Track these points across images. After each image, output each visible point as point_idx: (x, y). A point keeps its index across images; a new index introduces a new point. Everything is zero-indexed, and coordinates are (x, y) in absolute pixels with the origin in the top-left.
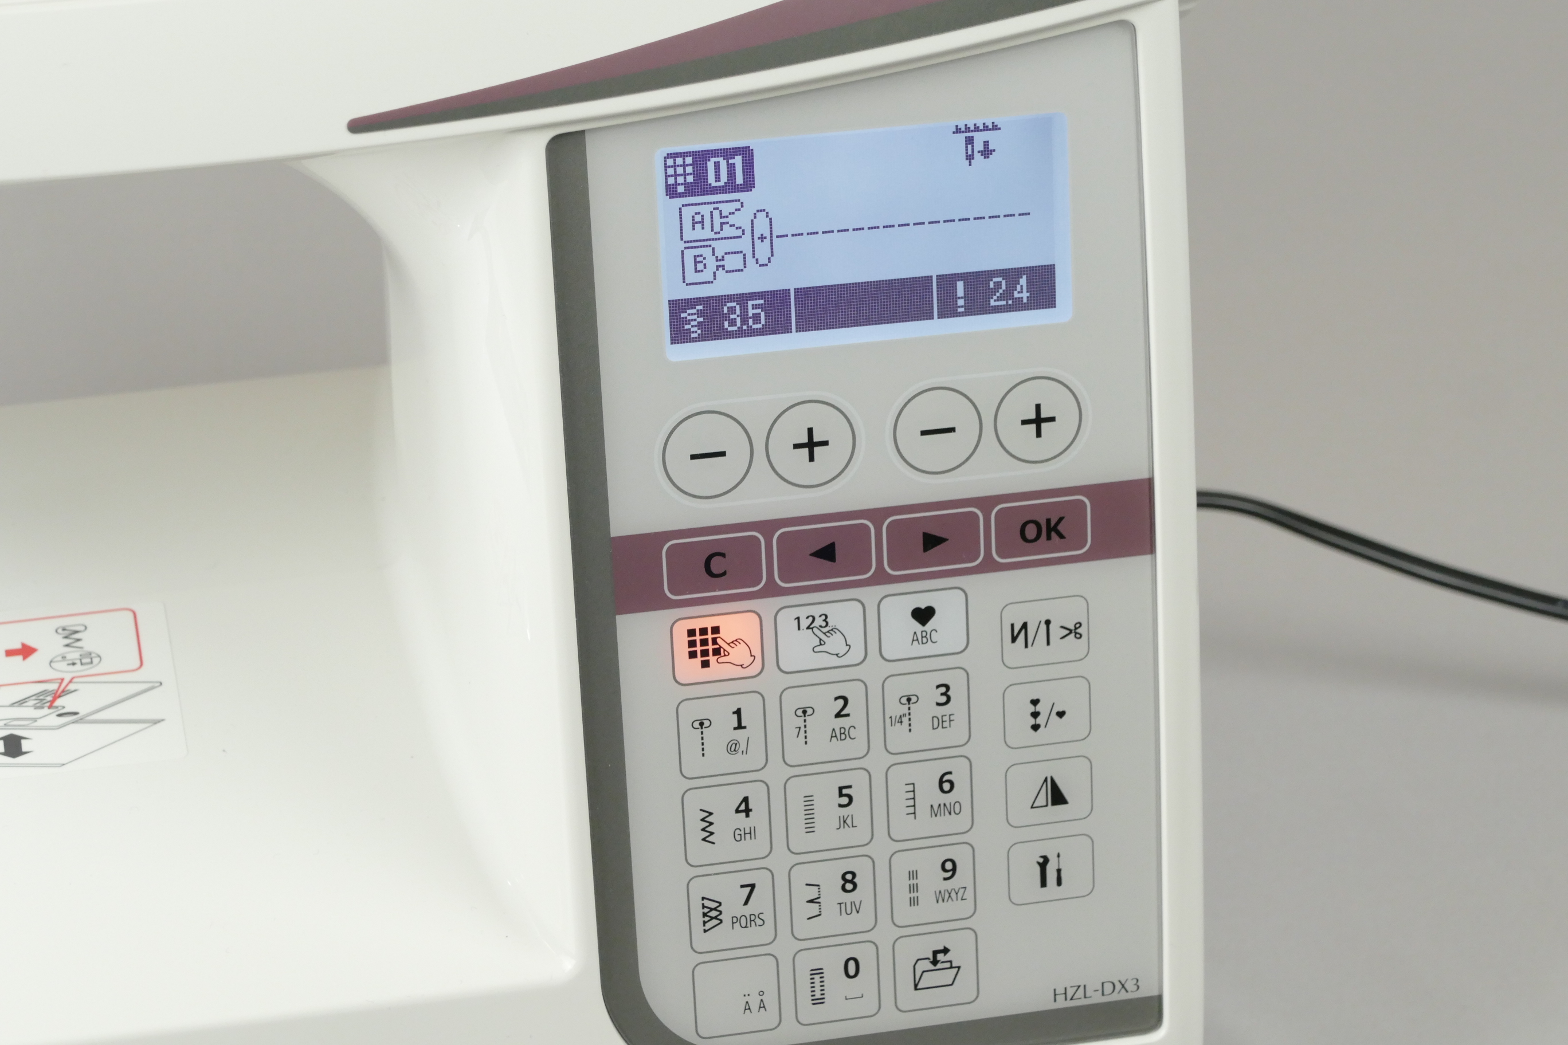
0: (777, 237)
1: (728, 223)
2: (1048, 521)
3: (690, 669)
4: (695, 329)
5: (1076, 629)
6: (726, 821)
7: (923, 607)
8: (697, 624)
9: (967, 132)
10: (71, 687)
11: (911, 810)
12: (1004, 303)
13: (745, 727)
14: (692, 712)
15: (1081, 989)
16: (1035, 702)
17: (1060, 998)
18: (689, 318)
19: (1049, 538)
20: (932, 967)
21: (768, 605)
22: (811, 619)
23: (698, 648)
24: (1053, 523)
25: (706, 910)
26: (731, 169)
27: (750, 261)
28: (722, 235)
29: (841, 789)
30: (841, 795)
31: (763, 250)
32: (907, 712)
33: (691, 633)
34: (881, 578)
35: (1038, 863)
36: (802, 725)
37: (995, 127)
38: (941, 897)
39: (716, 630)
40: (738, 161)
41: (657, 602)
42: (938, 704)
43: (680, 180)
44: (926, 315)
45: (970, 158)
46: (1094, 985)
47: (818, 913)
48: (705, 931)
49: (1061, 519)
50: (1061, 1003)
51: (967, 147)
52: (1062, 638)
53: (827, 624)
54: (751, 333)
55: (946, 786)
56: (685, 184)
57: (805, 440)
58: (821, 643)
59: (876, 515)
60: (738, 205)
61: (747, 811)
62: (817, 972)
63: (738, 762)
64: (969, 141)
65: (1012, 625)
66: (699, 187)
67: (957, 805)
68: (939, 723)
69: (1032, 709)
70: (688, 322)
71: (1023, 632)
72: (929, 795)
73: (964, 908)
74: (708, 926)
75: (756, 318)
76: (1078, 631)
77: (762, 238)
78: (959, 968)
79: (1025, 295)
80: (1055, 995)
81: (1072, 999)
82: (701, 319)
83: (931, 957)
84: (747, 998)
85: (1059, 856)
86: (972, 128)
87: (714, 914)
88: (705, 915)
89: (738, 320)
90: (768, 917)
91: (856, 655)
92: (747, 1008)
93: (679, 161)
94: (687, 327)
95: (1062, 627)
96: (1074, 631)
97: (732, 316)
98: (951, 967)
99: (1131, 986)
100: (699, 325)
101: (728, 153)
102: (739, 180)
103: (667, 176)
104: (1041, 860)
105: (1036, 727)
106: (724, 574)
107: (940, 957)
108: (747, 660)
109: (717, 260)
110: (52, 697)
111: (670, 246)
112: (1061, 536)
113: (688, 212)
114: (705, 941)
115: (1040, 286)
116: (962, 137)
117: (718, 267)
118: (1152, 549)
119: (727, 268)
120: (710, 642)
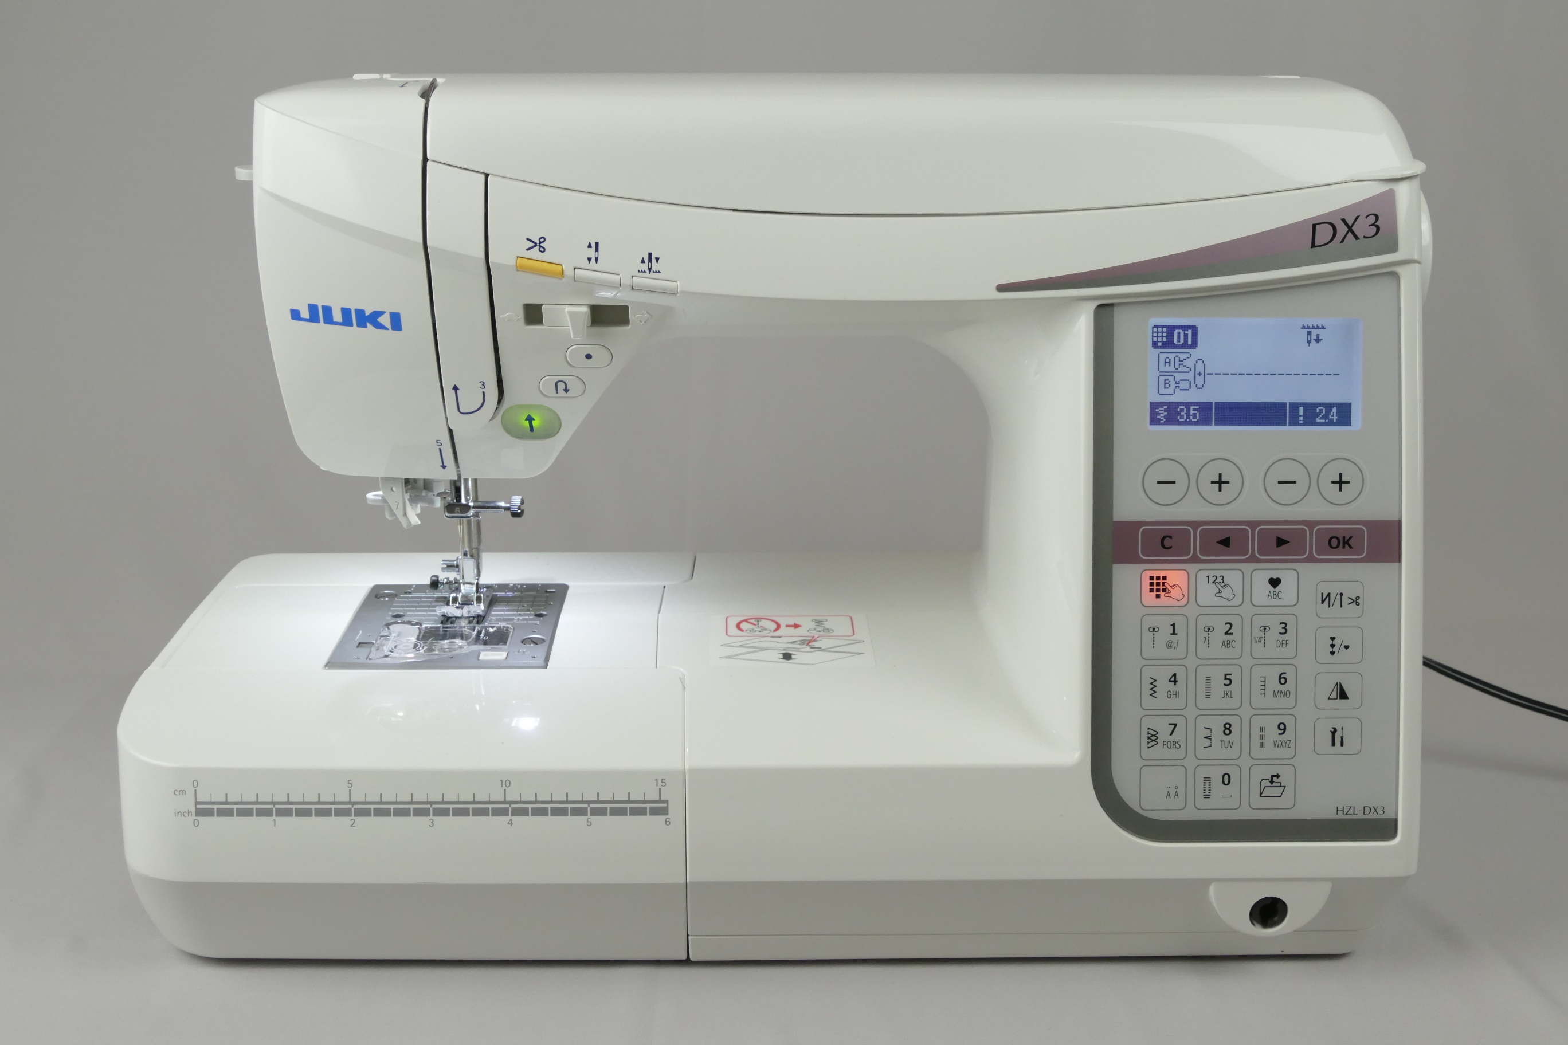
0: (1208, 374)
1: (1182, 364)
2: (1344, 538)
3: (1149, 598)
4: (1162, 418)
5: (1357, 600)
6: (1163, 686)
7: (1275, 578)
8: (1155, 574)
9: (1308, 329)
10: (818, 639)
11: (1263, 692)
12: (1324, 421)
13: (1176, 634)
14: (1150, 622)
15: (1352, 808)
16: (1333, 639)
17: (1340, 813)
18: (1160, 412)
19: (1344, 547)
20: (1270, 785)
21: (1193, 567)
22: (1215, 577)
23: (1155, 587)
24: (1346, 539)
25: (1150, 736)
26: (1186, 336)
27: (1193, 385)
28: (1179, 370)
29: (1226, 675)
30: (1226, 679)
31: (1200, 380)
32: (1264, 636)
33: (1152, 578)
34: (1253, 560)
35: (1331, 732)
36: (1207, 637)
37: (1323, 327)
38: (1277, 744)
39: (1165, 578)
40: (1190, 332)
41: (1133, 559)
42: (1280, 633)
43: (1160, 339)
44: (1282, 423)
45: (1309, 342)
46: (1359, 808)
47: (1210, 745)
48: (1148, 747)
49: (1351, 538)
50: (1340, 816)
51: (1308, 336)
52: (1349, 604)
53: (1223, 582)
54: (1191, 423)
55: (1283, 681)
56: (1162, 341)
57: (1217, 479)
58: (1220, 592)
59: (1253, 524)
60: (1188, 355)
61: (1175, 682)
62: (1207, 779)
63: (1172, 653)
64: (1309, 333)
65: (1322, 594)
66: (1169, 344)
67: (1288, 692)
68: (1281, 644)
69: (1331, 642)
70: (1159, 414)
71: (1328, 598)
72: (1273, 684)
73: (1289, 752)
74: (1150, 745)
75: (1194, 416)
76: (1357, 601)
77: (1200, 374)
78: (1285, 787)
79: (1335, 418)
80: (1337, 810)
81: (1346, 814)
82: (1166, 414)
83: (1270, 779)
84: (1168, 790)
85: (1342, 729)
86: (1311, 327)
87: (1153, 738)
88: (1149, 738)
89: (1185, 416)
90: (1182, 743)
91: (1238, 601)
92: (1168, 795)
93: (1160, 330)
94: (1158, 417)
95: (1349, 598)
96: (1355, 601)
97: (1182, 414)
98: (1281, 786)
99: (1379, 810)
100: (1165, 417)
101: (1185, 328)
102: (1190, 342)
103: (1153, 337)
104: (1333, 730)
105: (1332, 653)
106: (1171, 547)
107: (1275, 779)
108: (1180, 597)
109: (1176, 383)
110: (808, 642)
111: (1152, 374)
112: (1351, 547)
113: (1163, 357)
114: (1148, 753)
115: (1343, 414)
116: (1305, 331)
117: (1176, 387)
118: (1399, 560)
119: (1181, 388)
120: (1161, 584)
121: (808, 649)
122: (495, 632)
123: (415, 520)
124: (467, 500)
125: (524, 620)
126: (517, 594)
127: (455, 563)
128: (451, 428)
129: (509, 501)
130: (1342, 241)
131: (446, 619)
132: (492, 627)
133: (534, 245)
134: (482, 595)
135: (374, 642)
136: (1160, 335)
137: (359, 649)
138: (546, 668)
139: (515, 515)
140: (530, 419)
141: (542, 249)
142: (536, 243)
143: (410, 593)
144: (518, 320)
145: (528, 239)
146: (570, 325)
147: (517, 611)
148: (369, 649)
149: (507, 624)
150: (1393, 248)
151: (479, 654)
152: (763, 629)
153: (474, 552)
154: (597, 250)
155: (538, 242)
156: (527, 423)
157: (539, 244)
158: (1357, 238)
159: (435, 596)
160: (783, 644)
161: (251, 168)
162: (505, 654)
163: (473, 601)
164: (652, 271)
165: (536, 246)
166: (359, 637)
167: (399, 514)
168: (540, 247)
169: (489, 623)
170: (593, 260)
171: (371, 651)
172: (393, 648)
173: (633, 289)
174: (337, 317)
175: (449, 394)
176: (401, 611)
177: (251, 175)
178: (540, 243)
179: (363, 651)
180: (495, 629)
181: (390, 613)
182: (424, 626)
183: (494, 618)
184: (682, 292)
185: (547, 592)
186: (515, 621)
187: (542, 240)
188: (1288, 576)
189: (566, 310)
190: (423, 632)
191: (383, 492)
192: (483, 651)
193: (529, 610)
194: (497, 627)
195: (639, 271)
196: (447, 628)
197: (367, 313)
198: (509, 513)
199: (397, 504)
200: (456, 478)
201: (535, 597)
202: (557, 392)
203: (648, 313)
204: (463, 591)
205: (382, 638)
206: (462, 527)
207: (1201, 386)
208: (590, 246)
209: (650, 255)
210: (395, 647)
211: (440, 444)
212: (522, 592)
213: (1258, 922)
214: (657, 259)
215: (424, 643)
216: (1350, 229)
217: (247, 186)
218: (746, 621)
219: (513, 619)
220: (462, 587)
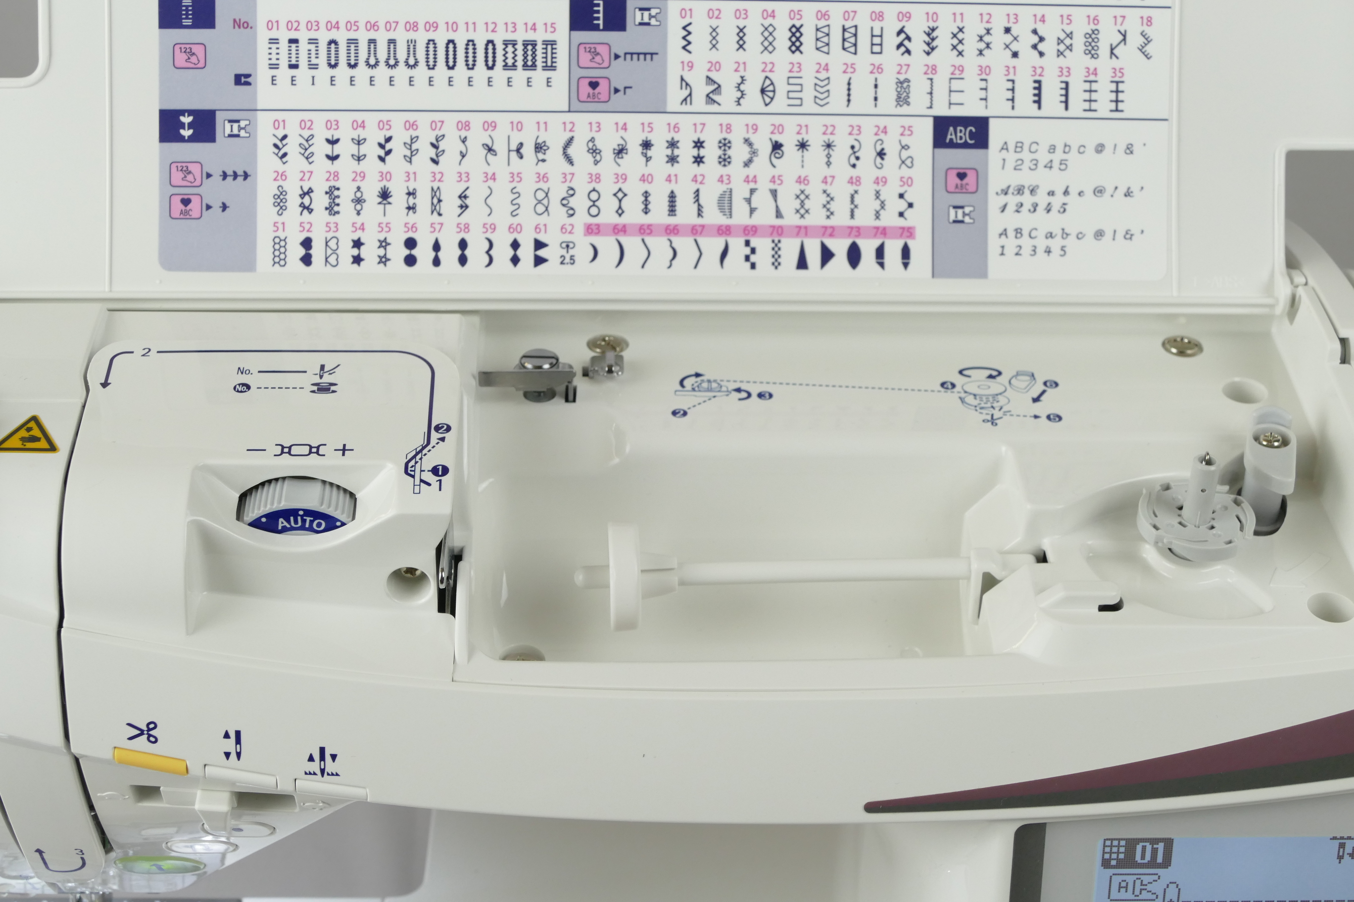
1: (1146, 889)
9: (1341, 840)
26: (1154, 852)
28: (1140, 897)
40: (1161, 847)
43: (1114, 856)
45: (1340, 858)
51: (1339, 850)
56: (1117, 859)
60: (1156, 877)
64: (1342, 846)
66: (1128, 862)
77: (1170, 901)
86: (1346, 837)
93: (1115, 844)
101: (1154, 841)
102: (1160, 859)
103: (1104, 853)
113: (1116, 880)
116: (1337, 842)
141: (152, 739)
142: (142, 731)
144: (125, 796)
145: (128, 725)
154: (238, 741)
155: (145, 728)
157: (148, 732)
164: (326, 774)
165: (142, 734)
168: (149, 736)
170: (233, 756)
178: (149, 730)
184: (374, 802)
187: (152, 726)
195: (306, 773)
208: (227, 736)
209: (322, 750)
214: (334, 757)
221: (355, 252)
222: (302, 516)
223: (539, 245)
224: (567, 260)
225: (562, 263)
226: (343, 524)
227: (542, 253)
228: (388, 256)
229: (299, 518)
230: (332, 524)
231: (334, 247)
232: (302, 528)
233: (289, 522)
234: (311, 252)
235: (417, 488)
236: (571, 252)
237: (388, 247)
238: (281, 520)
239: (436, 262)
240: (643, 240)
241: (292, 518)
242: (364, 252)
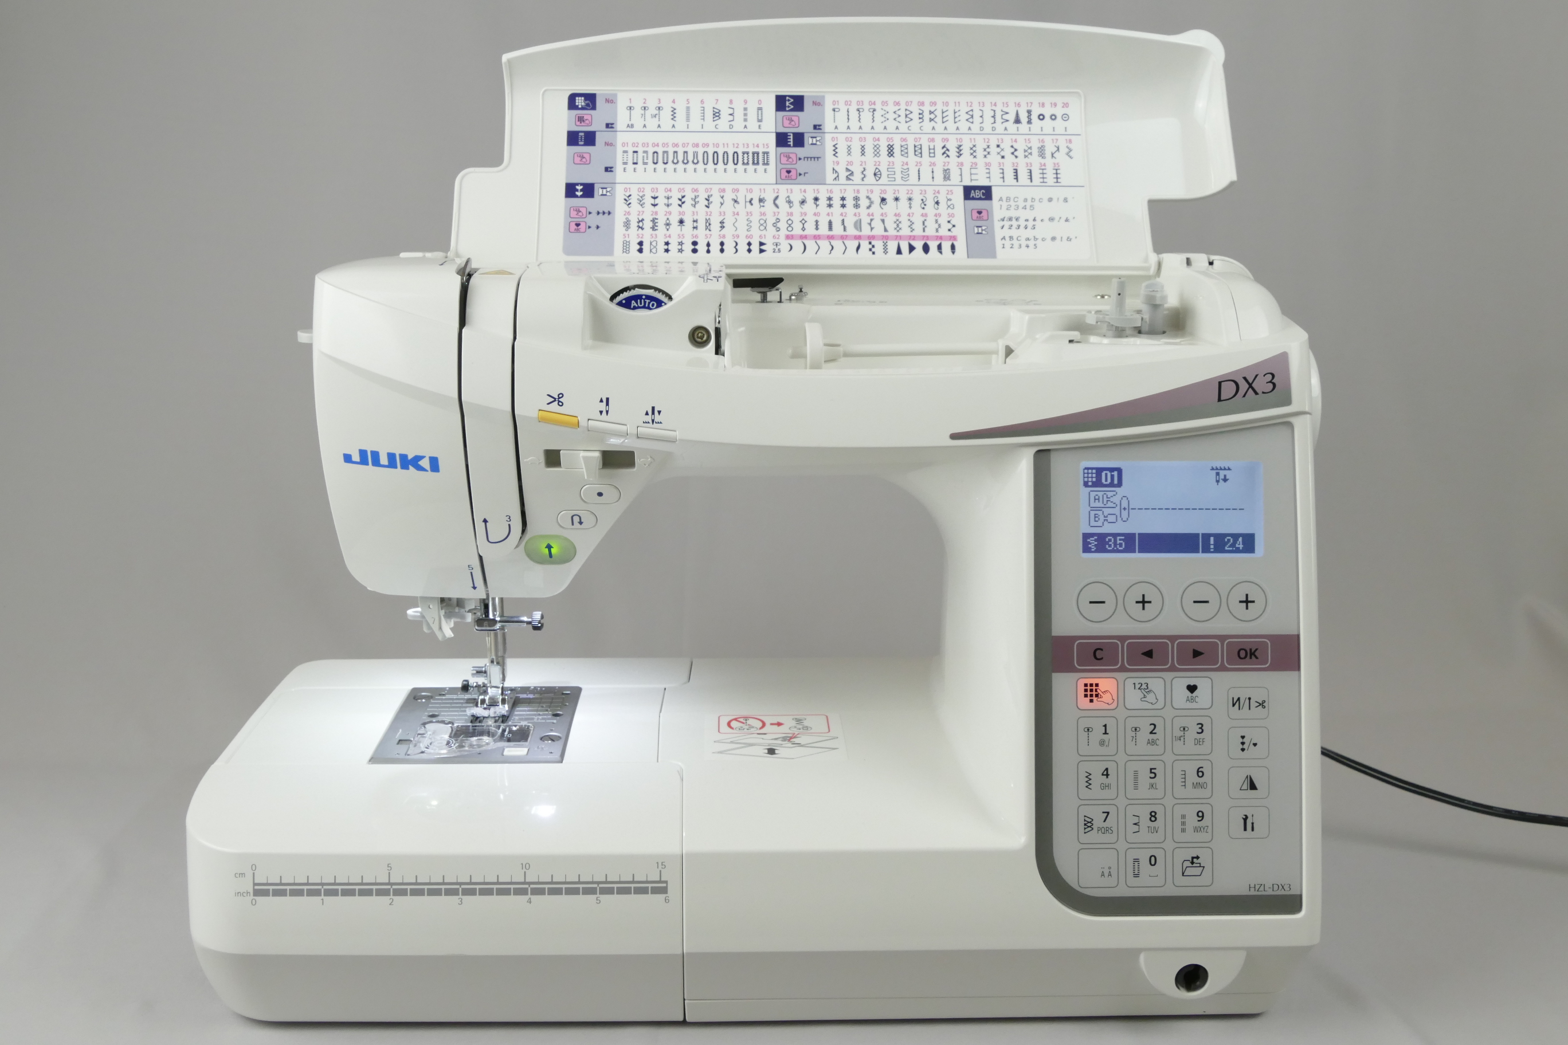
0: (1132, 509)
1: (1110, 501)
2: (1251, 650)
3: (1084, 702)
4: (1093, 547)
6: (1097, 779)
7: (1192, 685)
8: (1089, 681)
9: (1217, 470)
10: (798, 736)
11: (1184, 784)
12: (1231, 549)
13: (1108, 734)
14: (1085, 723)
15: (1263, 886)
16: (1243, 737)
17: (1252, 889)
18: (1091, 542)
19: (1251, 658)
20: (1191, 865)
21: (1121, 676)
22: (1140, 684)
23: (1089, 693)
24: (1253, 651)
25: (1086, 822)
26: (1112, 477)
27: (1119, 519)
28: (1107, 506)
29: (1151, 769)
30: (1151, 772)
31: (1125, 514)
32: (1183, 735)
33: (1086, 685)
34: (1173, 669)
35: (1243, 818)
36: (1134, 735)
37: (1229, 469)
38: (1197, 830)
39: (1097, 685)
40: (1115, 473)
41: (1071, 669)
42: (1198, 733)
43: (1090, 479)
44: (1195, 550)
45: (1218, 481)
46: (1269, 885)
47: (1138, 831)
48: (1085, 833)
49: (1256, 650)
50: (1253, 893)
51: (1216, 477)
52: (1256, 707)
53: (1148, 688)
54: (1118, 551)
55: (1200, 774)
56: (1092, 481)
57: (1141, 599)
58: (1145, 697)
59: (1172, 638)
60: (1115, 493)
61: (1107, 775)
62: (1136, 860)
63: (1103, 750)
64: (1218, 474)
65: (1233, 698)
66: (1098, 483)
67: (1205, 784)
68: (1198, 742)
69: (1241, 740)
70: (1090, 544)
71: (1238, 702)
72: (1192, 777)
73: (1206, 837)
74: (1087, 830)
75: (1121, 545)
76: (1264, 704)
77: (1125, 509)
78: (1204, 867)
79: (1241, 546)
80: (1250, 887)
81: (1258, 890)
82: (1096, 543)
83: (1191, 860)
84: (1103, 870)
85: (1253, 816)
86: (1219, 469)
87: (1089, 825)
88: (1085, 825)
89: (1113, 545)
90: (1114, 829)
91: (1160, 705)
92: (1103, 875)
93: (1090, 471)
94: (1090, 546)
95: (1256, 702)
96: (1262, 704)
97: (1110, 543)
98: (1200, 866)
99: (1287, 888)
100: (1095, 546)
101: (1112, 470)
102: (1116, 482)
103: (1084, 477)
104: (1244, 817)
105: (1243, 750)
106: (1102, 659)
107: (1195, 860)
108: (1111, 701)
109: (1105, 517)
110: (789, 739)
111: (1084, 510)
112: (1257, 658)
113: (1093, 494)
114: (1084, 838)
115: (1248, 543)
116: (1214, 472)
117: (1105, 520)
118: (1299, 669)
119: (1109, 521)
120: (1094, 690)
121: (790, 745)
122: (518, 730)
123: (449, 634)
124: (494, 615)
125: (543, 719)
126: (537, 696)
127: (484, 669)
128: (481, 555)
129: (530, 616)
130: (1244, 396)
131: (475, 719)
132: (515, 726)
133: (553, 400)
134: (506, 697)
135: (412, 739)
136: (1090, 475)
137: (399, 745)
138: (562, 762)
139: (536, 628)
140: (549, 547)
141: (560, 404)
142: (555, 399)
143: (443, 695)
144: (539, 463)
145: (548, 395)
146: (584, 467)
147: (537, 711)
148: (407, 746)
149: (529, 723)
150: (1287, 401)
151: (504, 750)
152: (751, 727)
153: (500, 659)
154: (607, 404)
155: (557, 397)
156: (546, 551)
157: (558, 400)
158: (1256, 393)
159: (466, 697)
160: (768, 741)
161: (311, 332)
162: (526, 750)
163: (498, 702)
164: (655, 422)
165: (555, 401)
166: (399, 735)
167: (435, 627)
168: (559, 401)
169: (512, 723)
170: (604, 413)
171: (409, 747)
172: (429, 745)
173: (638, 437)
174: (384, 460)
175: (480, 526)
176: (436, 711)
177: (311, 338)
178: (559, 398)
179: (403, 747)
180: (518, 727)
181: (426, 714)
182: (456, 725)
183: (517, 718)
184: (679, 440)
185: (563, 694)
186: (535, 720)
187: (561, 395)
188: (1203, 683)
189: (581, 455)
190: (454, 730)
191: (421, 608)
192: (507, 747)
193: (547, 710)
194: (519, 726)
195: (644, 422)
196: (476, 726)
197: (410, 457)
198: (530, 626)
199: (433, 619)
200: (485, 597)
201: (553, 699)
202: (573, 524)
203: (651, 457)
204: (490, 694)
205: (419, 736)
206: (489, 638)
207: (1126, 520)
208: (601, 401)
209: (653, 408)
210: (431, 744)
211: (471, 569)
212: (541, 694)
213: (1183, 987)
214: (659, 412)
215: (456, 740)
216: (1250, 386)
217: (308, 348)
218: (736, 719)
219: (533, 719)
220: (489, 690)
221: (666, 247)
222: (644, 299)
223: (761, 244)
224: (777, 250)
225: (774, 252)
226: (665, 304)
227: (763, 247)
228: (683, 249)
229: (643, 300)
230: (660, 303)
231: (655, 245)
232: (644, 307)
233: (637, 303)
234: (643, 247)
235: (706, 281)
236: (778, 247)
237: (683, 245)
238: (633, 302)
239: (708, 251)
240: (816, 242)
241: (639, 300)
242: (670, 247)
